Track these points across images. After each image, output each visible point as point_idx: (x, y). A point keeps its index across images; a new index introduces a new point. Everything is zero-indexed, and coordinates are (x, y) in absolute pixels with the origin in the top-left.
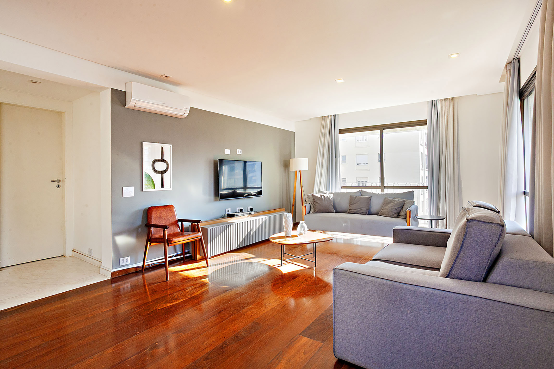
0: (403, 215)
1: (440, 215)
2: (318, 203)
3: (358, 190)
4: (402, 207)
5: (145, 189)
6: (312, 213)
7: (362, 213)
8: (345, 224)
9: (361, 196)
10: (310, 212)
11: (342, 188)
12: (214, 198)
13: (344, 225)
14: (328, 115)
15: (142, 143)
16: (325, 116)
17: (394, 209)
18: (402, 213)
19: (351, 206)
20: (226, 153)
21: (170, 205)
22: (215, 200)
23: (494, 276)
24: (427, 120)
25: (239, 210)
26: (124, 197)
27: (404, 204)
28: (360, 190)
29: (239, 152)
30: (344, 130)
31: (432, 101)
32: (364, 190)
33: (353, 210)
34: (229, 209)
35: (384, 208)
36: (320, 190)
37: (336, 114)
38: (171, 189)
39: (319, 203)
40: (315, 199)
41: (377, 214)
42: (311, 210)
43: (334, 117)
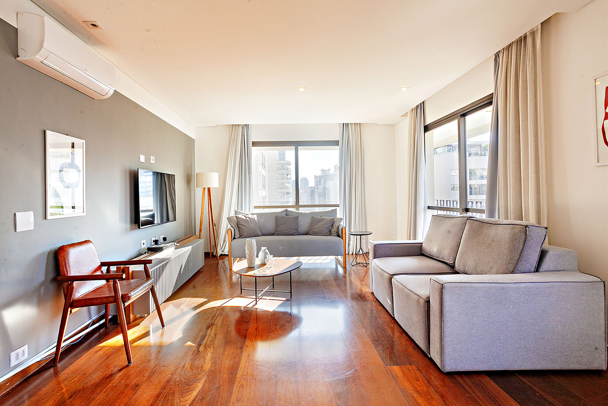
0: (334, 232)
1: (352, 231)
2: (244, 225)
3: (283, 209)
4: (332, 225)
5: (50, 216)
6: (237, 238)
7: (292, 234)
8: (282, 247)
9: (287, 216)
10: (235, 237)
11: (254, 208)
12: (130, 225)
13: (280, 248)
14: (239, 124)
15: (45, 131)
16: (236, 124)
17: (326, 227)
18: (333, 231)
19: (279, 227)
20: (140, 161)
21: (86, 240)
22: (131, 229)
23: (545, 266)
24: (339, 141)
25: (153, 241)
26: (17, 231)
27: (334, 222)
28: (285, 209)
29: (152, 159)
30: (257, 143)
31: (343, 124)
32: (288, 209)
33: (282, 231)
34: (144, 241)
35: (314, 227)
36: (239, 211)
37: (249, 124)
38: (84, 214)
39: (246, 226)
40: (240, 222)
41: (307, 234)
42: (236, 235)
43: (246, 127)
